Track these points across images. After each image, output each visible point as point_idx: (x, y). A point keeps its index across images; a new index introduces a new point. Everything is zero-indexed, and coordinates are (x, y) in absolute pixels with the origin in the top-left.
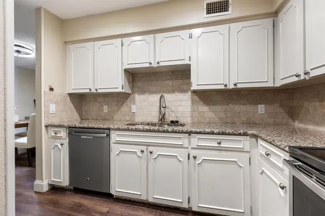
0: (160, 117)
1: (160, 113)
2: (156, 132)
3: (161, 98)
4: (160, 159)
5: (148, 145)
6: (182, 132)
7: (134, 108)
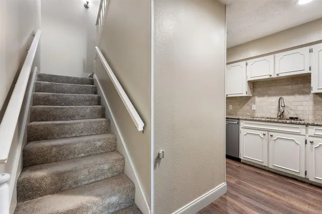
0: (279, 114)
1: (279, 111)
2: (276, 122)
3: (280, 99)
4: (278, 141)
5: (268, 131)
6: (299, 124)
7: (254, 107)
